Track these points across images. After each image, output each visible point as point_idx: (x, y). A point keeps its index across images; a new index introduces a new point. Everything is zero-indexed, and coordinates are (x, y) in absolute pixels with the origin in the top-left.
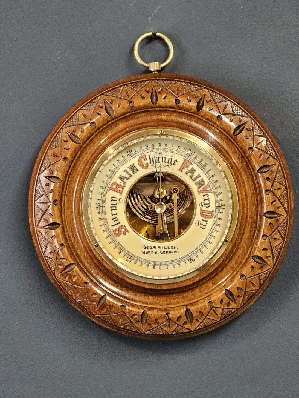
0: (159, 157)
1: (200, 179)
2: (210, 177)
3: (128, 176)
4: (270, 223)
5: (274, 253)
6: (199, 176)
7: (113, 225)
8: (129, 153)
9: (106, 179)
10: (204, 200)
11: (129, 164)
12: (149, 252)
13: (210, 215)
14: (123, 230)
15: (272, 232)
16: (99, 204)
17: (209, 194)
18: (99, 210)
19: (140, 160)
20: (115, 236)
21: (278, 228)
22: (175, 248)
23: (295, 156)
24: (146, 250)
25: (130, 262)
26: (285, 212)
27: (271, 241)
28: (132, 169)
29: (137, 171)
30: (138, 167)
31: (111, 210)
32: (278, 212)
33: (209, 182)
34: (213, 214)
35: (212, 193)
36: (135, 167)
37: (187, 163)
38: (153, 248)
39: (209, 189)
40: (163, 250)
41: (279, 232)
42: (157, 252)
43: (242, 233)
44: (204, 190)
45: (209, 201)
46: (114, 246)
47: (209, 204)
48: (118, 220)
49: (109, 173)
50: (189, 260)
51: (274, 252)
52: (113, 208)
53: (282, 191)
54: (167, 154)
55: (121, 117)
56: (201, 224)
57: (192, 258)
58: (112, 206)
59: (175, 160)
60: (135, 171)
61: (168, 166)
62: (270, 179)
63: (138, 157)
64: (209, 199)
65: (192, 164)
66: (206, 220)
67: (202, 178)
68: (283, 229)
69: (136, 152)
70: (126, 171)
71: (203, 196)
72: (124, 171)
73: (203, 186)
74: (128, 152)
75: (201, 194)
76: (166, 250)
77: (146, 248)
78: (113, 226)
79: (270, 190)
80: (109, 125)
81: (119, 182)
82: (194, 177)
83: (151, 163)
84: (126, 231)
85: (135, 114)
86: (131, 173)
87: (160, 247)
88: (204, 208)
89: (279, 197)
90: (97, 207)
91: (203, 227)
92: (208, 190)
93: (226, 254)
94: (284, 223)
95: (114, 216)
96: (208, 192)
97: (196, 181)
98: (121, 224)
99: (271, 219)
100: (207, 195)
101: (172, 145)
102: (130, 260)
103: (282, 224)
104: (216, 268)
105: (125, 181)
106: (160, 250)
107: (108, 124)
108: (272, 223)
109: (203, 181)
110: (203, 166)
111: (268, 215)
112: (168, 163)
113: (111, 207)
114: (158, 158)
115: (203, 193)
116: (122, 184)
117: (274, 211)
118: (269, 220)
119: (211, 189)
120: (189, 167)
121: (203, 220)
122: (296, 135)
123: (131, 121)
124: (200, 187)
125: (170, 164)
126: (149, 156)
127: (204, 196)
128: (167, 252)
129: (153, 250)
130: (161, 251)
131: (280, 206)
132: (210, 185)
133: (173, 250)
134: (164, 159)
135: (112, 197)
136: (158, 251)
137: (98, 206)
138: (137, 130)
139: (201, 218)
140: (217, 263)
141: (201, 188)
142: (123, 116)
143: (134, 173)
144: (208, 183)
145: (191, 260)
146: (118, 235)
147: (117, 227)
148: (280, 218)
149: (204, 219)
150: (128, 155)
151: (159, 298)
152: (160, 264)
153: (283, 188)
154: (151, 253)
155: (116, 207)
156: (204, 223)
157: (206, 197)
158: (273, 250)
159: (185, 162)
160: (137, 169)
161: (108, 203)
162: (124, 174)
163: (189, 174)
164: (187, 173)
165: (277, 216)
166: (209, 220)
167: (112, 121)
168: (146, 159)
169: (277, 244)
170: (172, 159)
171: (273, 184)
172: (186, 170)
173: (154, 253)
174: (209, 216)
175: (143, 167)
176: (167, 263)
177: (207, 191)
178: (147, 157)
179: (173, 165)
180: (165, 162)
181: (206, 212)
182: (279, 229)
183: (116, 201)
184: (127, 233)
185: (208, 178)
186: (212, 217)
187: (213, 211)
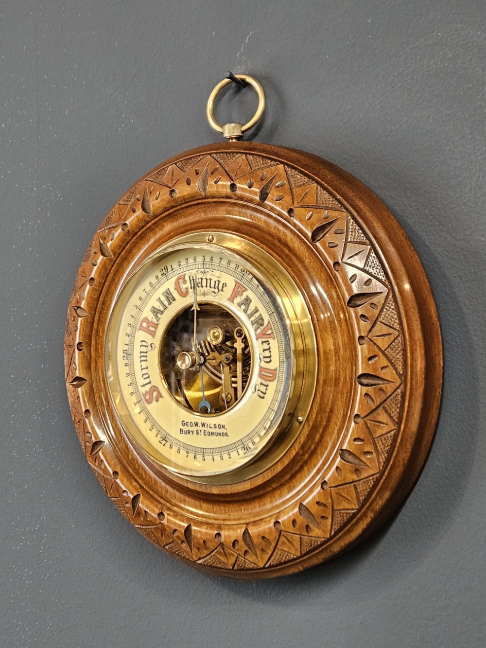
0: (202, 279)
1: (257, 315)
2: (271, 312)
3: (162, 308)
4: (366, 394)
5: (379, 448)
6: (256, 310)
7: (142, 384)
8: (164, 271)
9: (134, 311)
10: (264, 350)
11: (163, 289)
12: (189, 432)
13: (271, 375)
14: (155, 394)
15: (370, 411)
16: (126, 352)
17: (271, 340)
18: (126, 361)
19: (177, 283)
20: (145, 403)
21: (384, 404)
22: (223, 427)
23: (455, 277)
24: (185, 428)
25: (164, 445)
26: (396, 376)
27: (369, 425)
28: (167, 297)
29: (174, 300)
30: (175, 294)
31: (141, 361)
32: (382, 376)
33: (271, 321)
34: (276, 373)
35: (274, 339)
36: (171, 294)
37: (239, 289)
38: (194, 425)
39: (270, 332)
40: (208, 430)
41: (386, 411)
42: (199, 432)
43: (328, 410)
44: (264, 334)
45: (270, 352)
46: (144, 418)
47: (270, 357)
48: (148, 377)
49: (139, 303)
50: (243, 449)
51: (378, 445)
52: (142, 358)
53: (393, 339)
54: (213, 273)
55: (164, 215)
56: (259, 390)
57: (247, 447)
58: (142, 354)
59: (223, 284)
60: (171, 301)
61: (215, 293)
62: (367, 318)
63: (176, 277)
64: (270, 348)
65: (246, 290)
66: (266, 383)
67: (260, 315)
68: (394, 405)
69: (172, 270)
70: (159, 300)
71: (263, 343)
72: (157, 300)
73: (262, 328)
74: (163, 270)
75: (260, 341)
76: (211, 430)
77: (184, 424)
78: (142, 386)
79: (367, 336)
80: (150, 227)
81: (151, 317)
82: (249, 312)
83: (191, 288)
84: (160, 395)
85: (182, 208)
86: (166, 303)
87: (203, 425)
88: (263, 365)
89: (386, 350)
90: (124, 356)
91: (262, 395)
92: (269, 335)
93: (299, 444)
94: (396, 396)
95: (145, 371)
96: (269, 338)
97: (253, 319)
98: (153, 384)
99: (367, 387)
100: (268, 343)
101: (220, 258)
102: (164, 442)
103: (392, 397)
104: (285, 465)
105: (159, 315)
106: (203, 429)
107: (148, 226)
108: (370, 394)
109: (262, 319)
110: (262, 294)
111: (365, 381)
112: (215, 288)
114: (200, 280)
115: (262, 338)
116: (155, 321)
117: (374, 374)
118: (365, 389)
119: (272, 333)
120: (242, 295)
121: (261, 384)
122: (457, 240)
123: (180, 221)
124: (258, 328)
125: (216, 290)
126: (190, 277)
127: (264, 344)
128: (213, 433)
129: (194, 429)
130: (204, 431)
131: (388, 366)
132: (272, 325)
133: (222, 430)
134: (209, 281)
135: (142, 341)
136: (201, 431)
137: (125, 355)
138: (179, 236)
139: (260, 380)
140: (287, 458)
141: (259, 331)
142: (166, 213)
143: (170, 304)
144: (269, 322)
145: (246, 450)
146: (149, 402)
147: (148, 387)
148: (386, 387)
149: (264, 382)
150: (162, 275)
151: (214, 507)
152: (203, 451)
153: (395, 334)
154: (191, 433)
155: (146, 356)
156: (263, 388)
157: (266, 346)
158: (377, 442)
159: (237, 287)
160: (173, 297)
161: (137, 349)
162: (158, 305)
163: (243, 307)
164: (239, 305)
165: (381, 382)
166: (270, 384)
167: (153, 222)
168: (185, 282)
169: (384, 432)
170: (219, 281)
171: (373, 327)
172: (238, 300)
173: (195, 433)
174: (270, 377)
175: (182, 294)
176: (213, 451)
177: (267, 335)
178: (187, 278)
179: (220, 291)
180: (210, 287)
181: (266, 370)
182: (386, 406)
183: (147, 347)
184: (160, 399)
185: (270, 313)
186: (274, 380)
187: (276, 370)
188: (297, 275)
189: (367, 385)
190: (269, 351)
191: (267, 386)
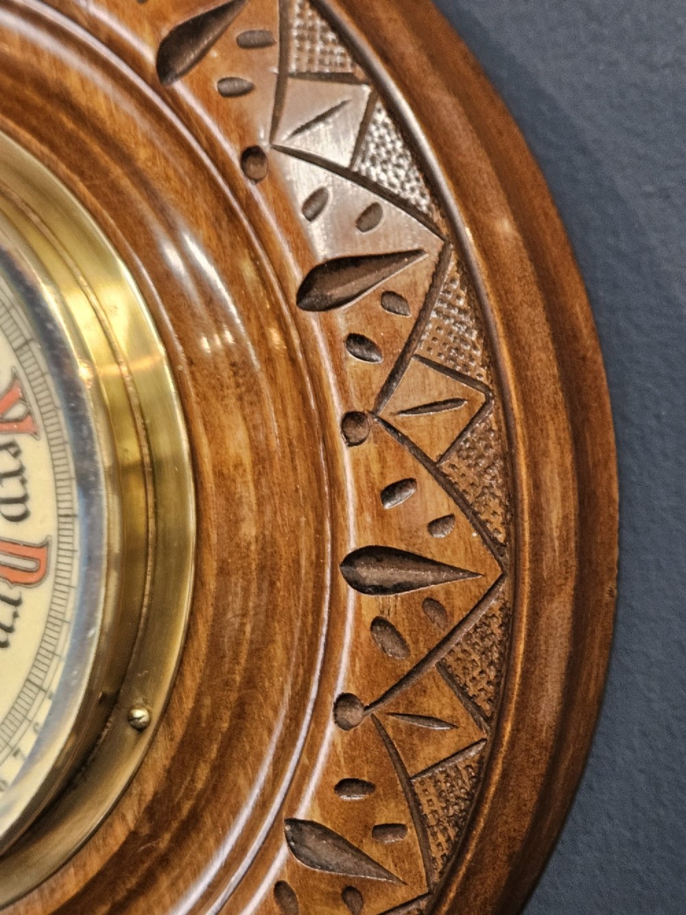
2: (20, 341)
4: (378, 622)
5: (426, 810)
13: (30, 565)
15: (392, 683)
17: (24, 441)
21: (443, 654)
23: (648, 195)
26: (481, 550)
27: (390, 732)
32: (432, 553)
33: (22, 374)
34: (47, 559)
35: (35, 434)
39: (18, 411)
41: (451, 678)
43: (238, 678)
45: (23, 482)
47: (24, 500)
51: (423, 800)
53: (465, 417)
62: (372, 347)
64: (22, 469)
66: (13, 593)
68: (475, 657)
79: (374, 413)
89: (442, 457)
91: (1, 636)
92: (17, 420)
93: (140, 801)
94: (483, 623)
96: (19, 431)
99: (380, 597)
100: (13, 450)
103: (468, 628)
104: (91, 875)
108: (390, 619)
111: (371, 573)
117: (403, 547)
118: (372, 605)
119: (29, 413)
122: (653, 68)
131: (452, 516)
132: (26, 385)
140: (98, 850)
144: (15, 377)
148: (448, 593)
149: (3, 588)
153: (472, 401)
156: (3, 613)
158: (418, 789)
165: (429, 576)
166: (27, 595)
169: (444, 754)
171: (393, 377)
174: (26, 571)
177: (9, 421)
181: (12, 549)
182: (450, 660)
185: (16, 344)
186: (40, 581)
187: (45, 545)
188: (108, 205)
189: (380, 589)
190: (20, 477)
191: (16, 603)
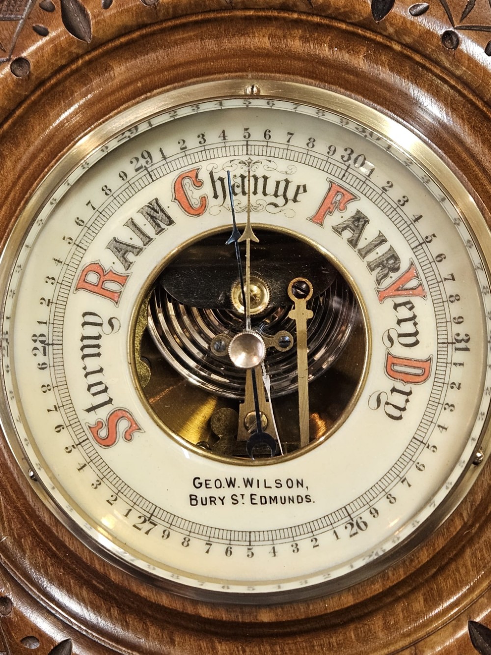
0: (243, 177)
1: (382, 250)
2: (417, 243)
3: (137, 242)
6: (382, 240)
7: (90, 406)
8: (142, 162)
9: (64, 251)
10: (399, 322)
11: (143, 198)
12: (212, 500)
13: (418, 371)
14: (123, 425)
16: (42, 339)
17: (416, 301)
18: (41, 359)
19: (178, 187)
20: (97, 446)
22: (300, 483)
24: (202, 493)
25: (147, 533)
28: (152, 217)
29: (171, 222)
30: (174, 210)
31: (84, 357)
34: (430, 368)
35: (424, 297)
36: (163, 211)
37: (339, 197)
38: (224, 484)
39: (413, 283)
40: (262, 492)
42: (239, 498)
44: (399, 289)
45: (415, 324)
46: (94, 479)
47: (416, 333)
48: (105, 390)
49: (74, 231)
50: (349, 526)
52: (87, 351)
54: (271, 165)
55: (117, 42)
56: (387, 403)
57: (359, 521)
58: (86, 342)
59: (298, 187)
60: (163, 226)
61: (276, 206)
63: (174, 176)
64: (415, 317)
65: (355, 198)
66: (406, 388)
67: (391, 249)
69: (164, 158)
70: (132, 224)
71: (396, 306)
72: (126, 225)
73: (395, 276)
74: (137, 160)
75: (389, 303)
76: (268, 493)
77: (201, 484)
78: (89, 410)
80: (77, 70)
81: (109, 261)
82: (362, 244)
83: (216, 197)
84: (135, 427)
85: (163, 31)
86: (149, 230)
87: (248, 483)
88: (398, 350)
90: (36, 348)
91: (396, 413)
92: (412, 289)
95: (93, 379)
96: (413, 295)
97: (372, 257)
98: (116, 404)
100: (409, 306)
101: (289, 133)
102: (147, 526)
105: (130, 257)
106: (248, 491)
107: (74, 67)
109: (395, 257)
110: (395, 206)
112: (276, 195)
113: (82, 349)
114: (239, 180)
115: (394, 296)
116: (119, 268)
119: (421, 285)
120: (345, 208)
121: (393, 390)
123: (152, 56)
124: (386, 276)
125: (280, 201)
126: (211, 174)
127: (399, 309)
128: (274, 500)
129: (227, 492)
130: (252, 495)
132: (420, 269)
133: (295, 492)
134: (261, 182)
135: (85, 314)
136: (243, 495)
137: (39, 345)
138: (168, 87)
139: (389, 384)
141: (387, 282)
142: (123, 40)
143: (160, 231)
144: (412, 264)
145: (355, 526)
146: (108, 442)
147: (103, 413)
149: (399, 386)
150: (137, 170)
151: (247, 649)
152: (250, 539)
154: (218, 502)
155: (98, 346)
156: (399, 400)
157: (404, 312)
159: (332, 193)
160: (169, 218)
161: (73, 333)
162: (127, 236)
163: (347, 234)
164: (338, 230)
166: (415, 389)
167: (87, 58)
168: (198, 184)
170: (287, 182)
172: (335, 219)
173: (228, 501)
174: (416, 375)
175: (192, 211)
176: (273, 537)
177: (406, 289)
178: (204, 176)
179: (290, 203)
180: (265, 194)
181: (406, 362)
183: (101, 325)
184: (136, 435)
185: (413, 245)
186: (425, 380)
187: (430, 359)
190: (413, 321)
191: (410, 393)
